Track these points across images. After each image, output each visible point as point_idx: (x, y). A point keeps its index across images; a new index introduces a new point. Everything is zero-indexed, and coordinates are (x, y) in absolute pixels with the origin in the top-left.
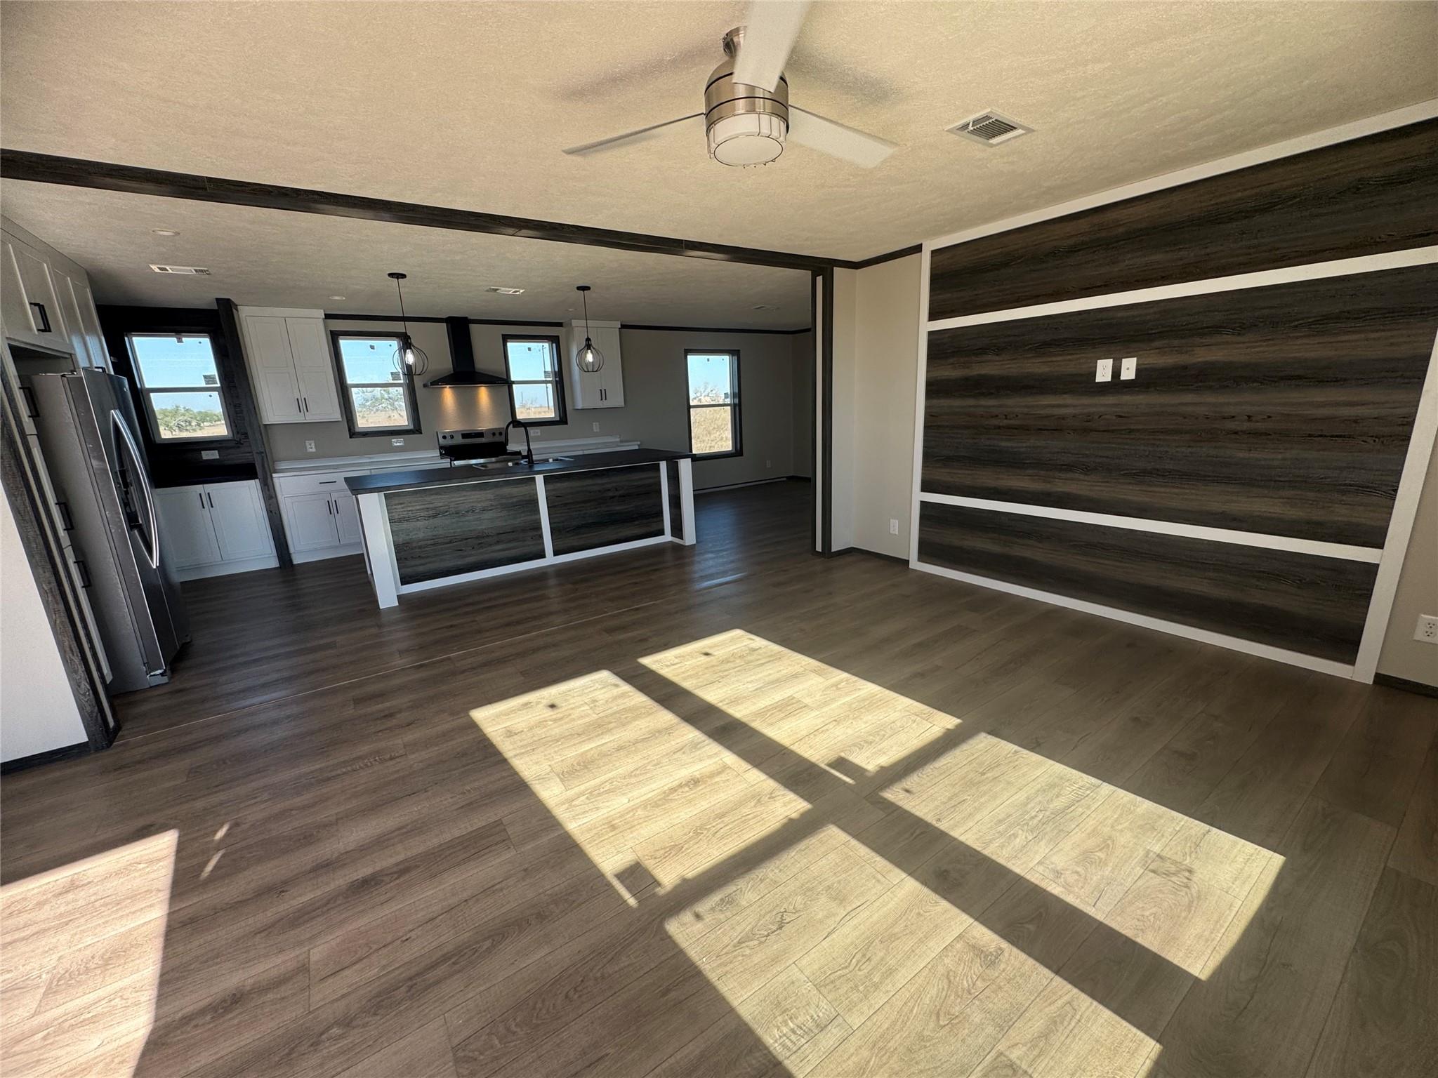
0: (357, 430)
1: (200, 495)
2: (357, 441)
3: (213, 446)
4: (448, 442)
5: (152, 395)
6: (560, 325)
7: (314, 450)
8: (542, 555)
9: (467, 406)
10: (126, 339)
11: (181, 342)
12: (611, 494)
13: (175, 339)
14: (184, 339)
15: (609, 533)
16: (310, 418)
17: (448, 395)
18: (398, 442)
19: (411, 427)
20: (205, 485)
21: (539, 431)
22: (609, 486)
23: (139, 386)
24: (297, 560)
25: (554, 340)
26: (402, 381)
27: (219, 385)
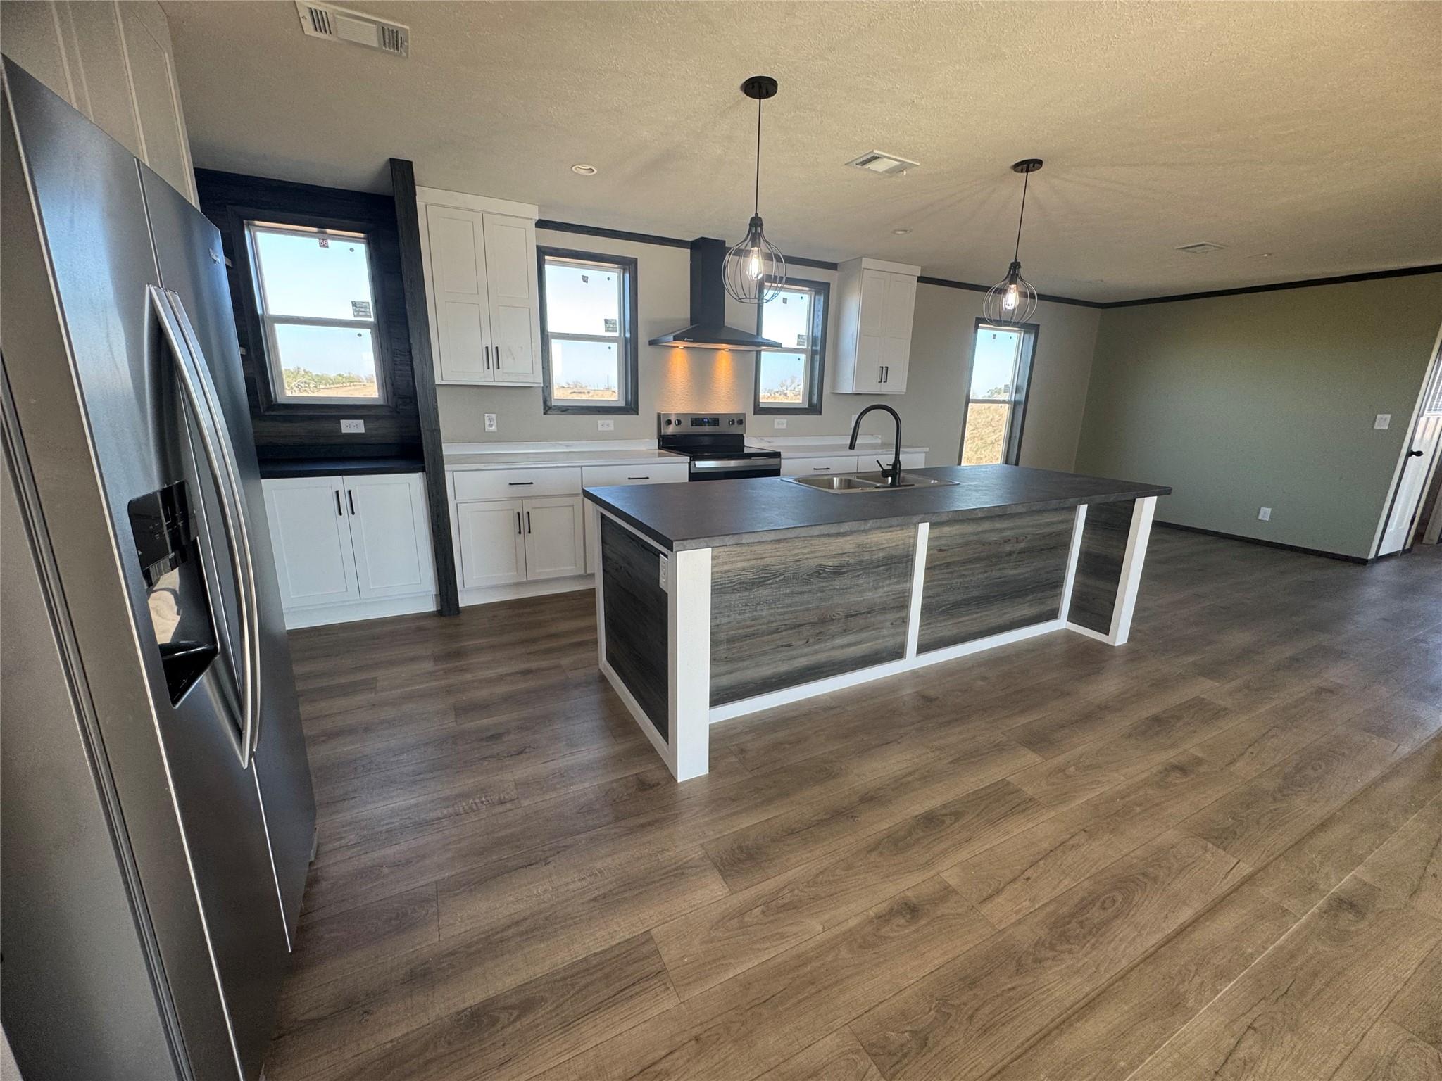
0: (554, 404)
1: (337, 492)
2: (553, 418)
3: (358, 413)
4: (670, 430)
5: (278, 326)
6: (833, 266)
7: (494, 428)
8: (898, 653)
9: (701, 378)
10: (247, 233)
11: (326, 246)
12: (1008, 548)
13: (316, 241)
14: (330, 242)
15: (993, 616)
16: (502, 379)
17: (679, 358)
18: (606, 423)
19: (622, 404)
20: (344, 477)
21: (785, 421)
22: (1009, 534)
23: (259, 311)
24: (464, 601)
25: (821, 289)
26: (616, 334)
27: (372, 319)
